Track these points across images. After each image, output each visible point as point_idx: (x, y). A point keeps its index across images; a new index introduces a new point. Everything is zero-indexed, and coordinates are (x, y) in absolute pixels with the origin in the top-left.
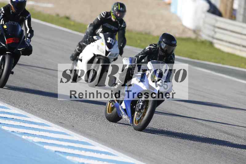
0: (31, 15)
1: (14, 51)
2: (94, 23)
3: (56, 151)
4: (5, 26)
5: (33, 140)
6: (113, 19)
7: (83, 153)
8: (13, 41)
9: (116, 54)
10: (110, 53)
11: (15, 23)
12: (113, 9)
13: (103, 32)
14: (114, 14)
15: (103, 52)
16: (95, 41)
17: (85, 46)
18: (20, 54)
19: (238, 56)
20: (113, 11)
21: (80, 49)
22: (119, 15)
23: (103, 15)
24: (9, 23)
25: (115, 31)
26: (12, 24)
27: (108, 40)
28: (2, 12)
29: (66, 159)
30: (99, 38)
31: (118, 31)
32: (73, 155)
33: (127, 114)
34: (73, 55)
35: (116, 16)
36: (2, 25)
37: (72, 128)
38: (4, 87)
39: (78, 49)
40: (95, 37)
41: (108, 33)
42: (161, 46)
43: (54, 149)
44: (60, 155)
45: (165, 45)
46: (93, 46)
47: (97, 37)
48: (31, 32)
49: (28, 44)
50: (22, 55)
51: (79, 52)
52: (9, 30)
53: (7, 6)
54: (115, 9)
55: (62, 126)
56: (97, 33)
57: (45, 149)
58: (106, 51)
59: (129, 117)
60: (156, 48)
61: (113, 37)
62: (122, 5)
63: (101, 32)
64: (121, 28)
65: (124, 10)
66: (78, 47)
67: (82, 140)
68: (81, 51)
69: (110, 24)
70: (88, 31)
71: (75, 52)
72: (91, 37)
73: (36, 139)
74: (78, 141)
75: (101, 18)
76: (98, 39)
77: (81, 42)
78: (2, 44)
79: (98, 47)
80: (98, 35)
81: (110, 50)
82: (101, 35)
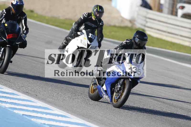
0: (27, 16)
1: (13, 45)
2: (78, 21)
3: (23, 115)
4: (6, 24)
5: (5, 106)
6: (93, 18)
7: (44, 116)
8: (13, 37)
9: (96, 47)
10: (91, 46)
11: (14, 22)
12: (94, 10)
13: (85, 29)
14: (94, 14)
15: (85, 45)
16: (79, 36)
17: (70, 40)
18: (18, 47)
19: (164, 41)
20: (93, 12)
21: (67, 42)
22: (98, 15)
23: (86, 15)
24: (9, 22)
25: (95, 28)
26: (12, 22)
27: (89, 35)
28: (4, 13)
29: (31, 121)
30: (82, 33)
31: (97, 28)
32: (37, 117)
33: (107, 94)
34: (61, 47)
35: (96, 16)
36: (4, 23)
37: (36, 96)
38: (5, 73)
39: (64, 42)
40: (79, 33)
41: (89, 30)
42: (135, 41)
43: (21, 113)
44: (26, 117)
45: (138, 40)
46: (78, 40)
47: (80, 33)
48: (27, 29)
49: (24, 39)
50: (19, 48)
51: (66, 45)
52: (9, 28)
53: (8, 8)
54: (95, 11)
55: (28, 95)
56: (80, 29)
57: (15, 113)
58: (88, 44)
59: (109, 97)
60: (131, 42)
61: (93, 33)
62: (101, 8)
63: (83, 29)
64: (99, 26)
65: (102, 11)
66: (65, 41)
67: (44, 106)
68: (67, 44)
69: (91, 22)
70: (73, 27)
71: (62, 45)
72: (76, 33)
73: (8, 106)
74: (40, 106)
75: (84, 17)
76: (81, 35)
77: (68, 36)
78: (3, 38)
79: (81, 41)
80: (81, 31)
81: (91, 44)
82: (84, 31)
